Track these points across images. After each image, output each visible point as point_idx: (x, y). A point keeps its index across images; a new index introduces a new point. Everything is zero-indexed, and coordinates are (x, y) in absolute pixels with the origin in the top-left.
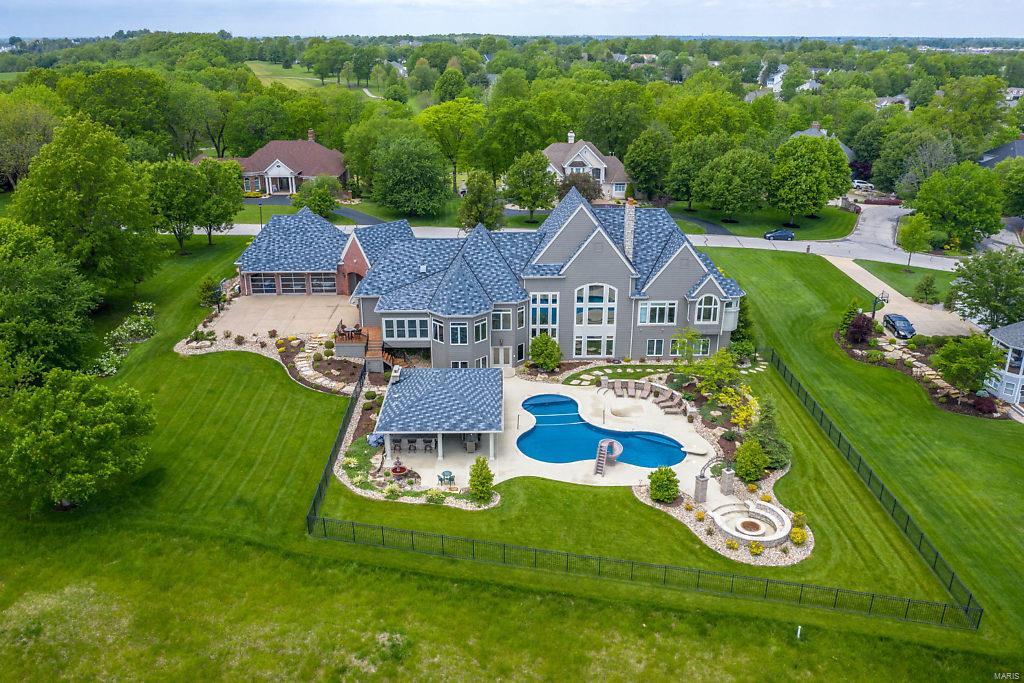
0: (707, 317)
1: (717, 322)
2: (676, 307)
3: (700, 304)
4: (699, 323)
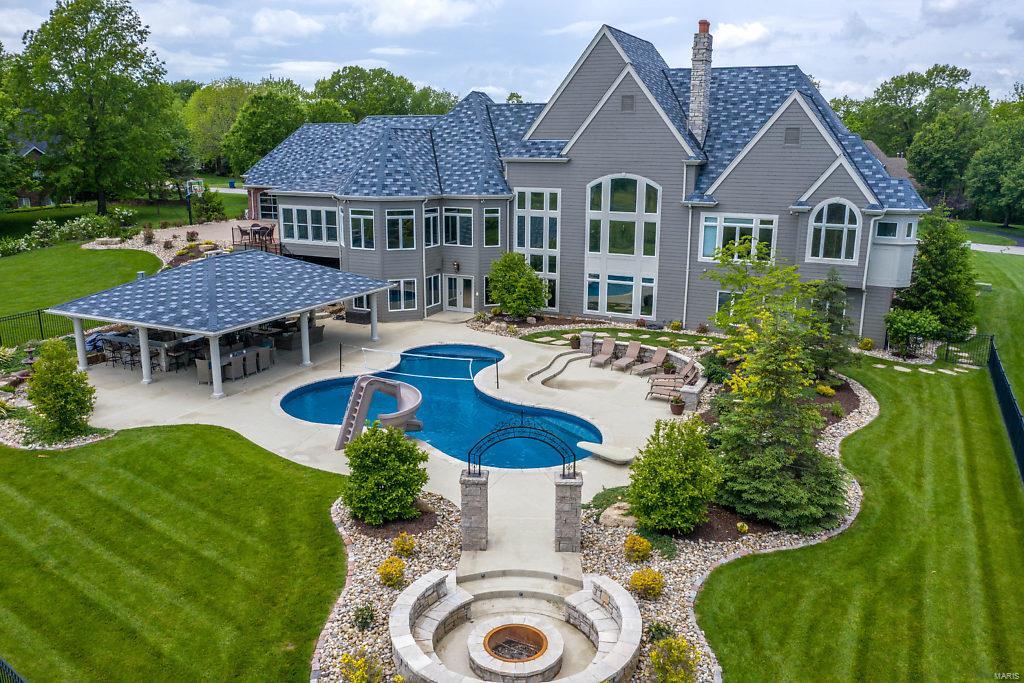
0: (833, 250)
1: (854, 262)
2: (775, 227)
3: (819, 218)
4: (815, 260)
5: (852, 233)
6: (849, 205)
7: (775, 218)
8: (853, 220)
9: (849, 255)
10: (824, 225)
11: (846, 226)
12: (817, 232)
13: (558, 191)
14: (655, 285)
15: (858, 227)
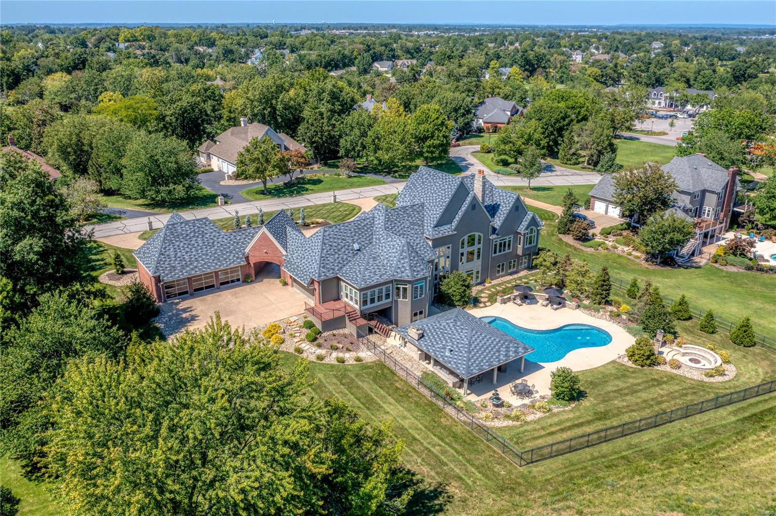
0: (530, 242)
2: (512, 239)
5: (534, 236)
6: (534, 228)
7: (512, 236)
9: (534, 242)
10: (529, 236)
12: (527, 238)
13: (450, 246)
14: (480, 270)
15: (536, 234)
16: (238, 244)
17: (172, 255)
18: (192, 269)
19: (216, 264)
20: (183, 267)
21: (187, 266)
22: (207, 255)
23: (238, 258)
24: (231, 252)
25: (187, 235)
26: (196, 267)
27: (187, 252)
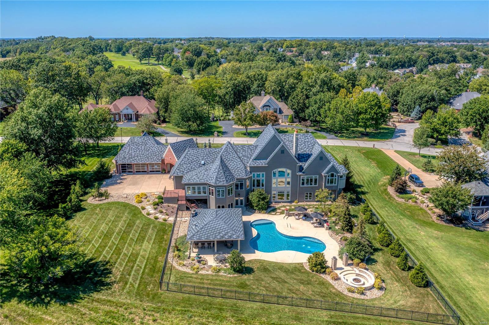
0: (332, 182)
2: (318, 178)
3: (329, 177)
4: (328, 185)
5: (335, 179)
6: (335, 174)
7: (318, 176)
8: (335, 177)
9: (335, 184)
10: (330, 178)
11: (334, 178)
12: (328, 179)
13: (264, 173)
14: (290, 193)
15: (337, 178)
16: (161, 152)
17: (127, 151)
18: (133, 160)
19: (146, 160)
20: (129, 158)
21: (132, 158)
22: (143, 155)
23: (158, 159)
24: (156, 156)
25: (138, 143)
26: (136, 159)
27: (134, 152)
